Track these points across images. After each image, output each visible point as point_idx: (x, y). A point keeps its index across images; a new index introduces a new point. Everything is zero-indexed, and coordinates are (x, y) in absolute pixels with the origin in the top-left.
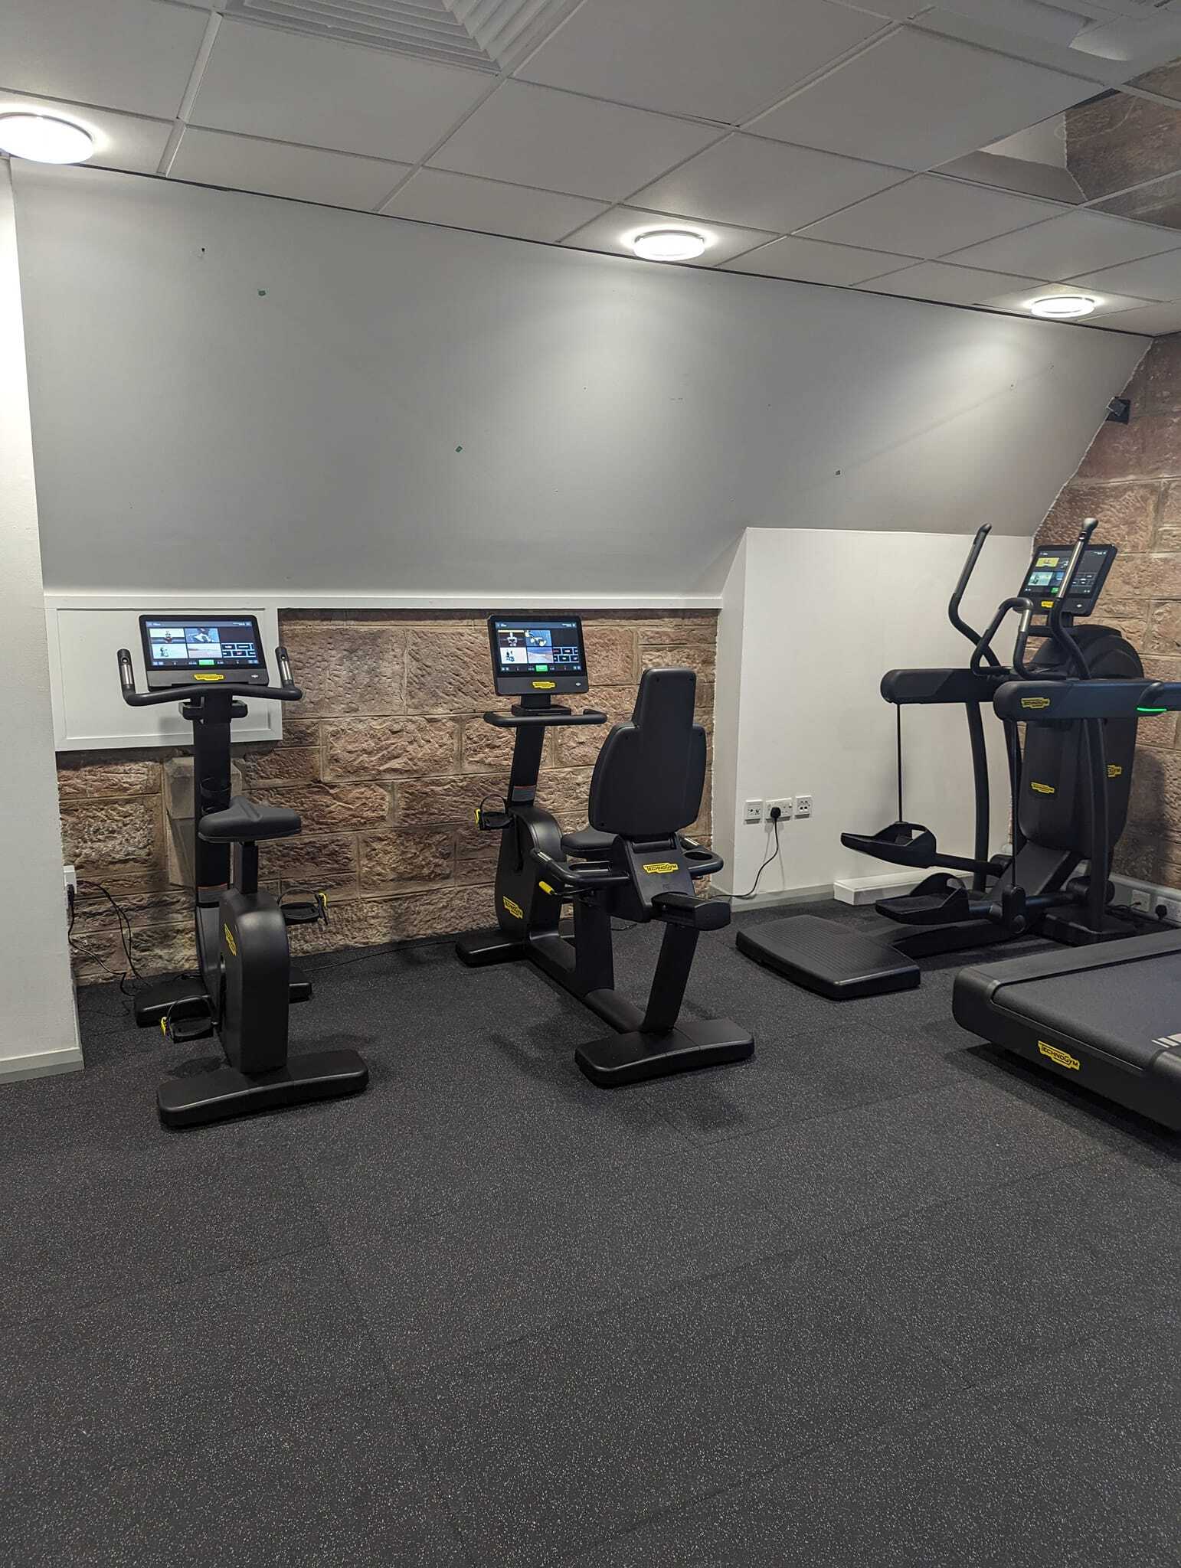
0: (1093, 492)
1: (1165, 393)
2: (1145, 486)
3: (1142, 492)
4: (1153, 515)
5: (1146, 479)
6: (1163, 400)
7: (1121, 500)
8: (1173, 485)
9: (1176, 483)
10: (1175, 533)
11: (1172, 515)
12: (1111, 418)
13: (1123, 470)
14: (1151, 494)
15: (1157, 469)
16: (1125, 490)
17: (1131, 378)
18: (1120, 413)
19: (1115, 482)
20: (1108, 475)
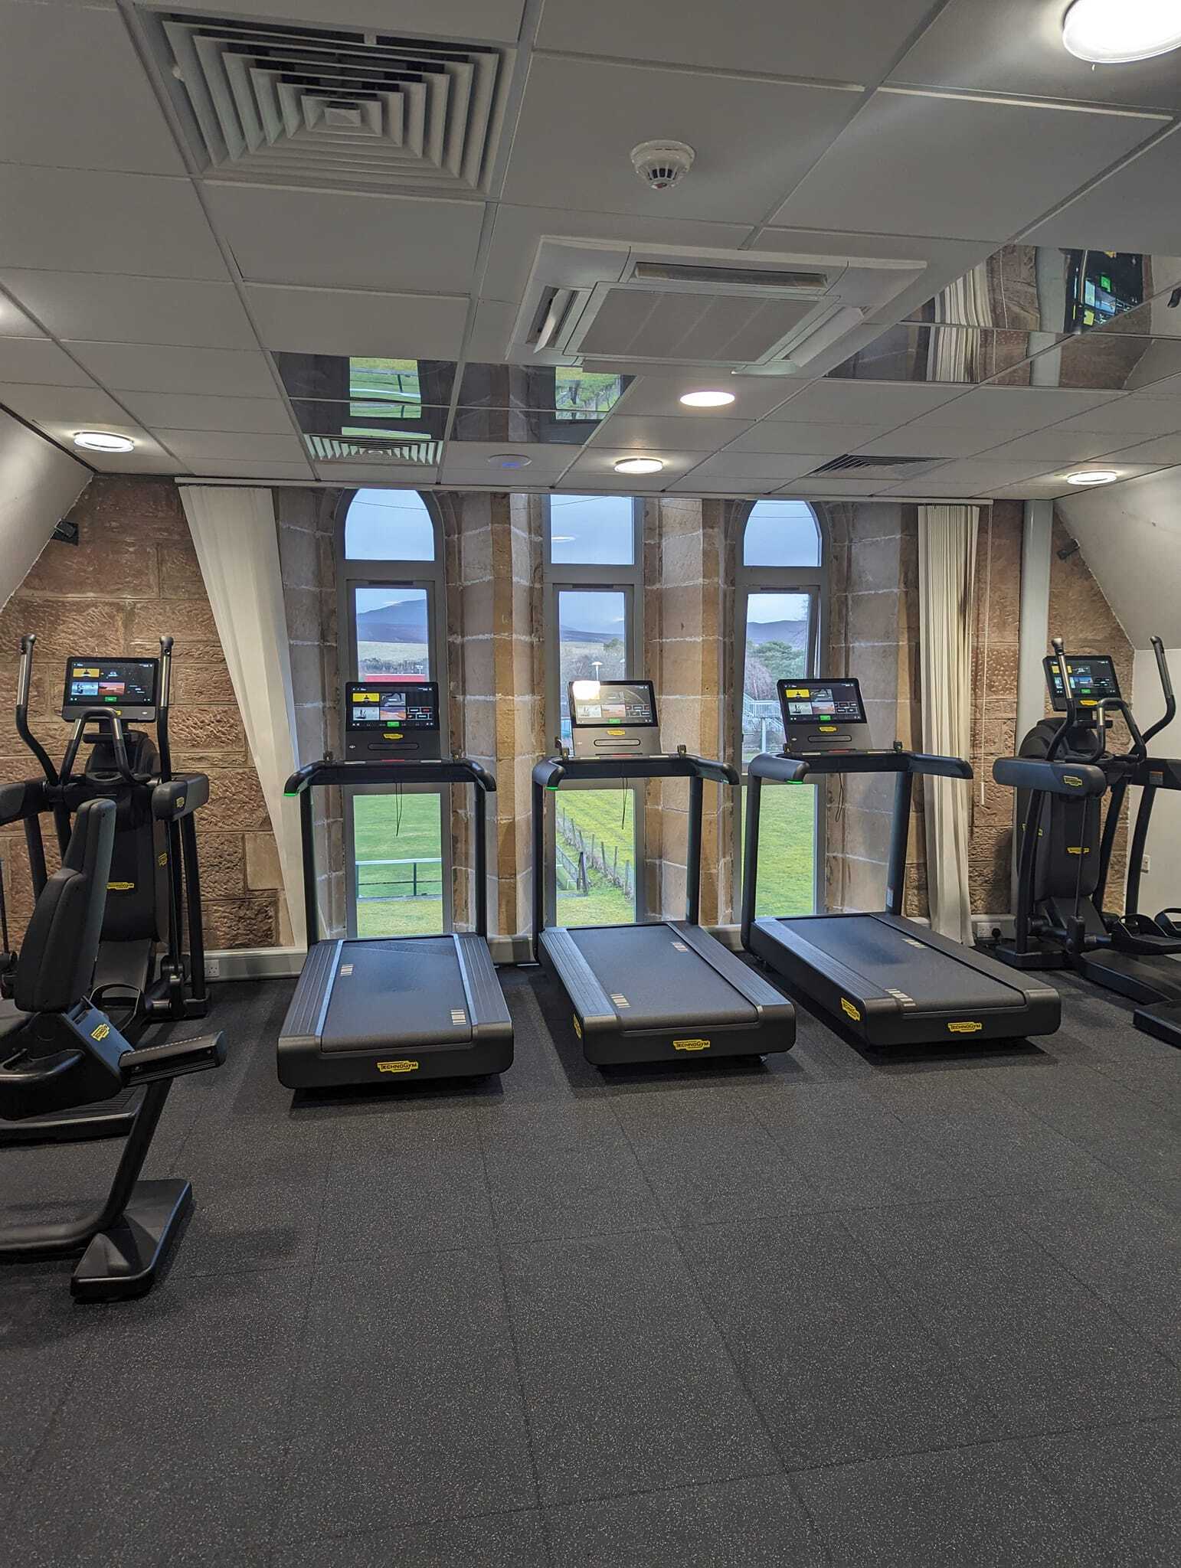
0: (48, 604)
1: (114, 524)
2: (111, 604)
3: (107, 609)
4: (122, 630)
5: (109, 599)
6: (112, 529)
7: (84, 614)
8: (139, 605)
9: (142, 604)
10: (148, 647)
11: (141, 632)
12: (58, 536)
13: (79, 585)
14: (118, 611)
15: (118, 590)
16: (88, 606)
17: (74, 505)
18: (67, 534)
19: (72, 597)
20: (60, 588)
